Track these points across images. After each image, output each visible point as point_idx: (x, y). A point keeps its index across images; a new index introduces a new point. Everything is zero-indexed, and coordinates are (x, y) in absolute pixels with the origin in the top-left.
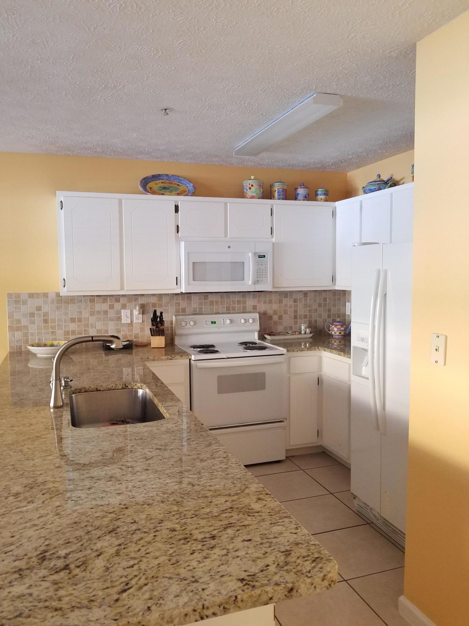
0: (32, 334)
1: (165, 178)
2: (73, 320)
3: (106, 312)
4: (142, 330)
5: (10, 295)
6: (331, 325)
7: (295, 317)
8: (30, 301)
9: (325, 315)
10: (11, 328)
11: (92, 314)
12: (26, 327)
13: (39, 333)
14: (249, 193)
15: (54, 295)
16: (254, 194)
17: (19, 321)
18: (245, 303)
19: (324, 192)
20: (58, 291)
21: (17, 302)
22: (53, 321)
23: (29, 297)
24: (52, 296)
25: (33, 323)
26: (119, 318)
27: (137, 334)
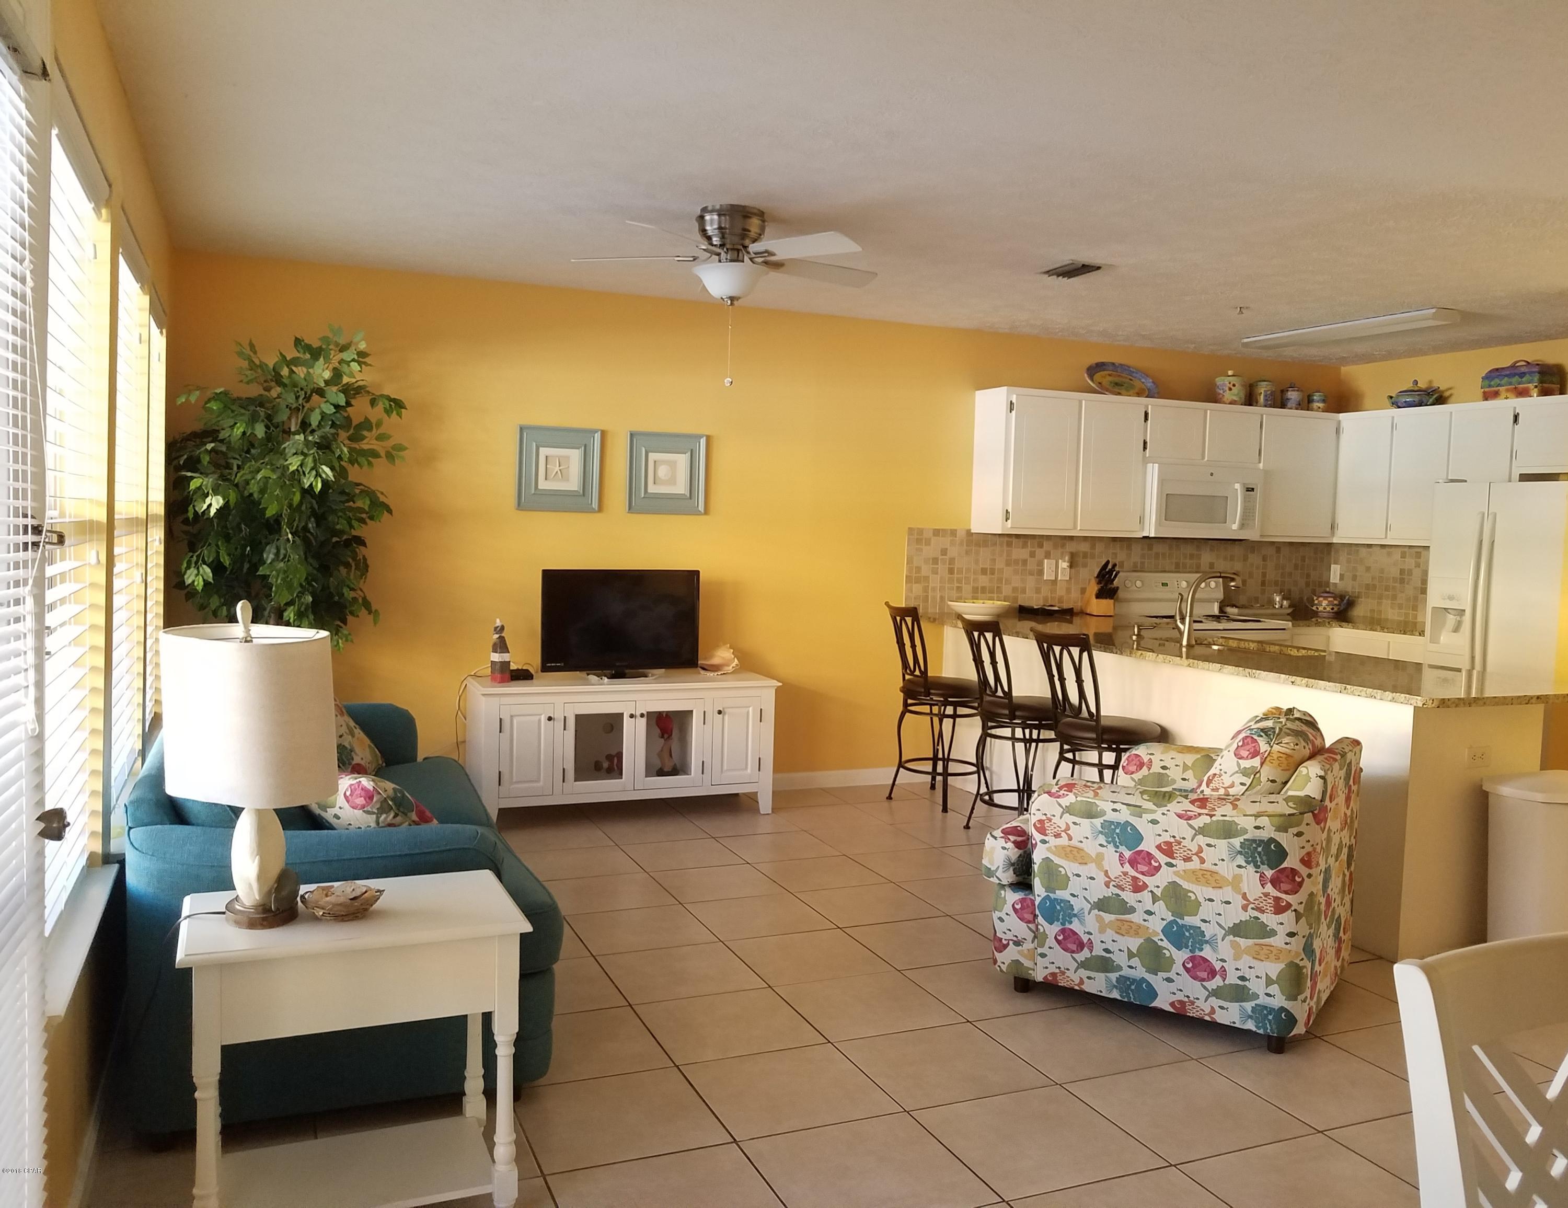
0: (934, 589)
1: (1111, 368)
2: (984, 571)
3: (1025, 562)
4: (1068, 590)
5: (911, 530)
6: (1315, 598)
7: (1263, 583)
8: (934, 540)
9: (1302, 582)
10: (909, 579)
11: (1008, 564)
12: (926, 578)
13: (942, 589)
14: (1228, 396)
15: (964, 533)
16: (1235, 398)
17: (919, 569)
18: (1199, 557)
19: (1323, 398)
20: (968, 528)
21: (919, 541)
22: (960, 571)
23: (934, 535)
24: (961, 534)
25: (935, 572)
26: (1041, 572)
27: (1062, 597)
